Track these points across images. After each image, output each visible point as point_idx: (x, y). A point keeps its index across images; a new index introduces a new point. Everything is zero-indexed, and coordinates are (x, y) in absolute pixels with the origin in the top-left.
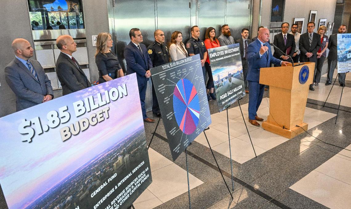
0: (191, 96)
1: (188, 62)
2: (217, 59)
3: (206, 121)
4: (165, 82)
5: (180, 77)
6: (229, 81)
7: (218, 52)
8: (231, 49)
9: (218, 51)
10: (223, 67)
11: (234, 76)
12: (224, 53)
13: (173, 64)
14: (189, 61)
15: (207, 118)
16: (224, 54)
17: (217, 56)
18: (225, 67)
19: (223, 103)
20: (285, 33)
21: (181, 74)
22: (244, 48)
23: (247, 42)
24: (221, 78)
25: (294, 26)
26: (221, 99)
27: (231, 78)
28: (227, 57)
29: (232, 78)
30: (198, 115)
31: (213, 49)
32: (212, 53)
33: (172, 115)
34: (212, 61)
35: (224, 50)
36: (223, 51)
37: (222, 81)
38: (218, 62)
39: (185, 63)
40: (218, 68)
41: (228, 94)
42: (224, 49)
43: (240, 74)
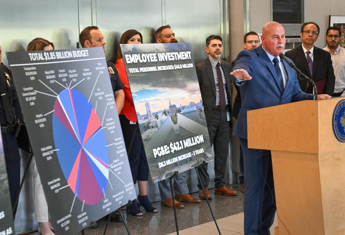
0: (90, 129)
1: (79, 58)
2: (143, 69)
3: (125, 191)
4: (36, 85)
5: (64, 83)
6: (173, 121)
7: (143, 55)
8: (172, 53)
9: (145, 53)
10: (156, 88)
11: (183, 111)
12: (158, 58)
13: (49, 54)
14: (82, 58)
15: (126, 184)
16: (156, 60)
17: (141, 61)
18: (160, 89)
19: (161, 165)
20: (308, 45)
21: (66, 77)
22: (216, 82)
23: (220, 68)
24: (153, 111)
25: (332, 32)
26: (155, 155)
27: (176, 115)
28: (164, 68)
29: (178, 114)
30: (105, 172)
31: (133, 47)
32: (131, 53)
33: (52, 152)
34: (132, 70)
35: (157, 52)
36: (155, 54)
37: (157, 117)
38: (144, 75)
39: (73, 59)
40: (146, 89)
41: (171, 148)
42: (157, 50)
43: (196, 109)
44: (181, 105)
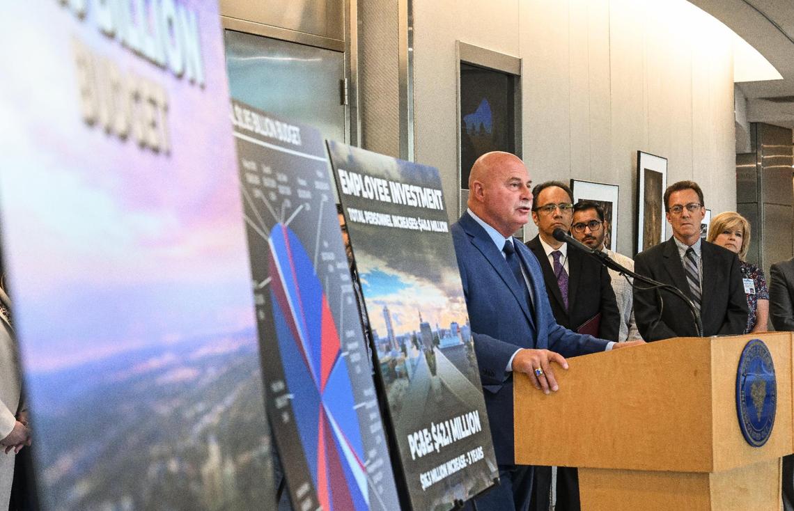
1: (288, 146)
2: (370, 217)
5: (273, 206)
6: (430, 365)
7: (367, 179)
8: (412, 188)
9: (369, 176)
11: (444, 343)
12: (390, 194)
16: (389, 199)
17: (365, 194)
19: (425, 481)
21: (274, 191)
25: (584, 217)
26: (413, 452)
27: (433, 353)
28: (403, 222)
29: (436, 349)
32: (347, 168)
33: (286, 399)
34: (353, 214)
35: (388, 177)
36: (386, 181)
37: (404, 350)
38: (372, 232)
39: (279, 142)
40: (380, 269)
41: (435, 437)
42: (387, 171)
43: (462, 343)
44: (437, 325)
